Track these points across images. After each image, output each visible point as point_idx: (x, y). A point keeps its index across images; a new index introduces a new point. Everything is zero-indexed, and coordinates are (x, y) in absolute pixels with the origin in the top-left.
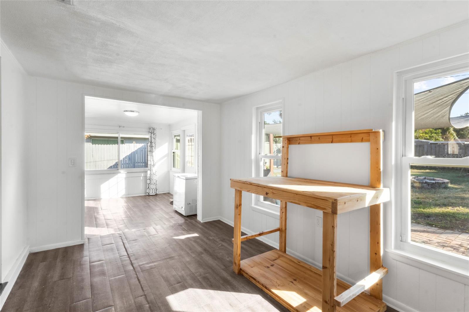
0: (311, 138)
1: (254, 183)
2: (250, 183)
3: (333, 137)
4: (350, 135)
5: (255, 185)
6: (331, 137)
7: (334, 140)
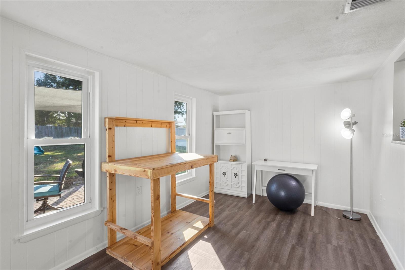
0: (136, 122)
1: (182, 163)
2: (178, 163)
3: (152, 123)
4: (161, 123)
5: (183, 163)
6: (151, 122)
7: (153, 125)
